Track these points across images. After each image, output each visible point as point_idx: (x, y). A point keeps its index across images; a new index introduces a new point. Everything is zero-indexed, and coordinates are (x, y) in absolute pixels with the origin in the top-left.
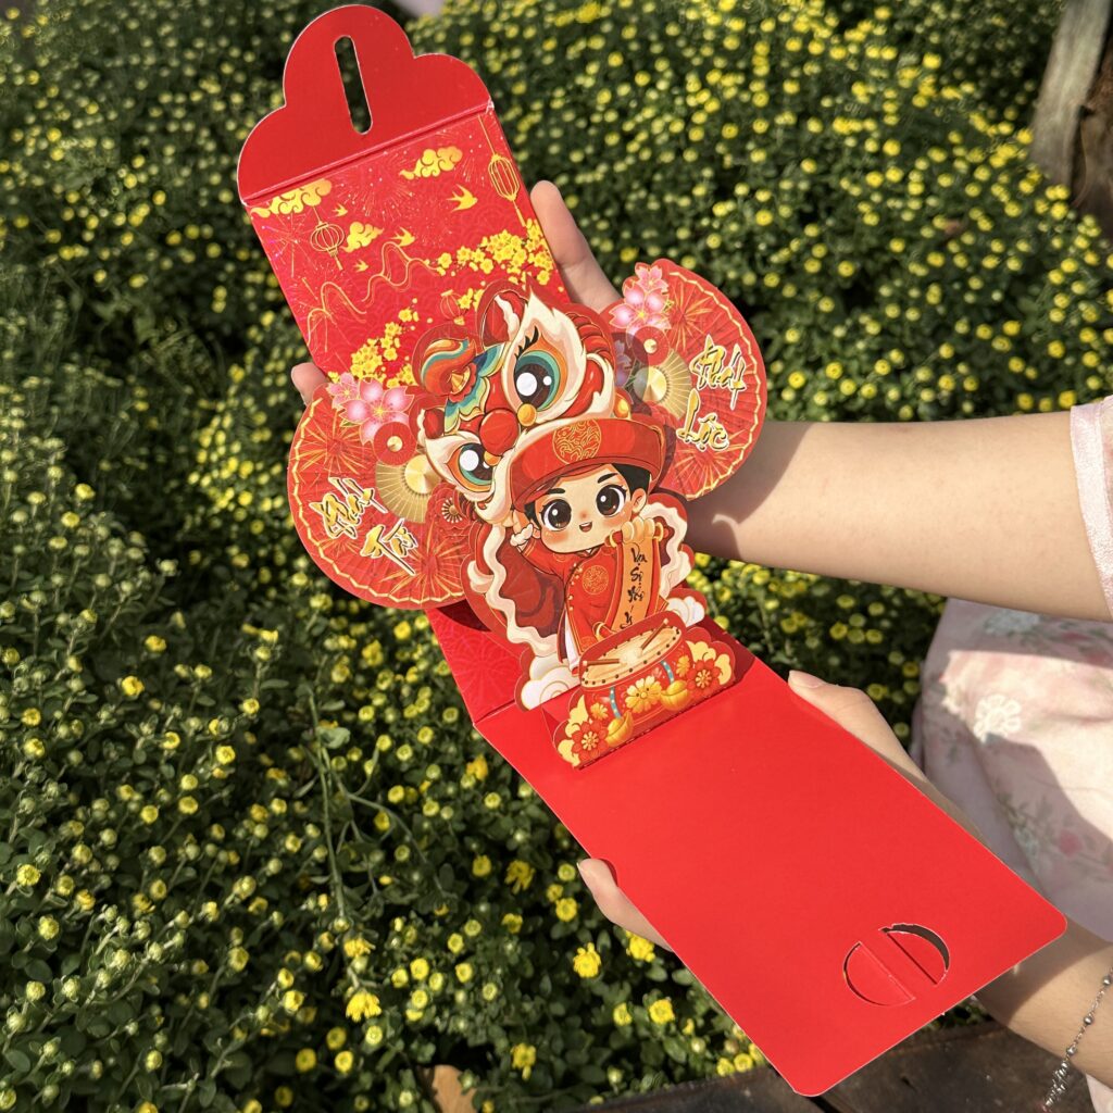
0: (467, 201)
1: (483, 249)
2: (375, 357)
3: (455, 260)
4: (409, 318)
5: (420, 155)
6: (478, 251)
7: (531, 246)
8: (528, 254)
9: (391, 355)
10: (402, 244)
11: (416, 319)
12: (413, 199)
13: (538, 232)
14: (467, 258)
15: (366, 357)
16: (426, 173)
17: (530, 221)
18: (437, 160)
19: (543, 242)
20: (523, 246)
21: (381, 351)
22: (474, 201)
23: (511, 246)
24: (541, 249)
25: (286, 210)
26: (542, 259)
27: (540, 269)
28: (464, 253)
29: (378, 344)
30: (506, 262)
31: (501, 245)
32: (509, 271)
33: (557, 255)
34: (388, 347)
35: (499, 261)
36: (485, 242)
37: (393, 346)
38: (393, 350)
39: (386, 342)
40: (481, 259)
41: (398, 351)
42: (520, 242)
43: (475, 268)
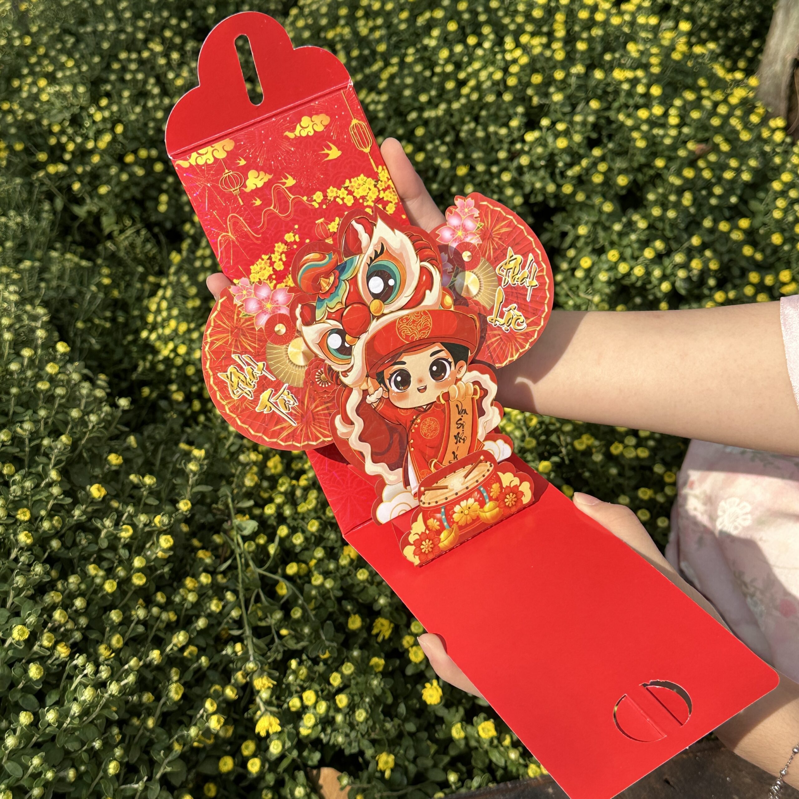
0: (334, 153)
1: (346, 188)
2: (267, 268)
3: (325, 196)
4: (292, 239)
5: (299, 121)
6: (343, 189)
7: (381, 185)
8: (379, 191)
9: (279, 266)
10: (287, 185)
11: (298, 240)
12: (294, 152)
13: (387, 175)
14: (335, 195)
15: (261, 268)
16: (304, 134)
17: (380, 167)
18: (311, 124)
19: (390, 182)
20: (375, 186)
21: (272, 264)
22: (339, 153)
23: (367, 186)
24: (389, 187)
25: (201, 162)
26: (390, 195)
27: (388, 202)
28: (332, 191)
29: (270, 258)
30: (363, 198)
31: (359, 185)
32: (365, 204)
33: (400, 191)
34: (277, 260)
35: (358, 197)
36: (347, 183)
37: (281, 260)
38: (281, 263)
39: (275, 257)
40: (345, 196)
41: (284, 263)
42: (373, 182)
43: (341, 202)
